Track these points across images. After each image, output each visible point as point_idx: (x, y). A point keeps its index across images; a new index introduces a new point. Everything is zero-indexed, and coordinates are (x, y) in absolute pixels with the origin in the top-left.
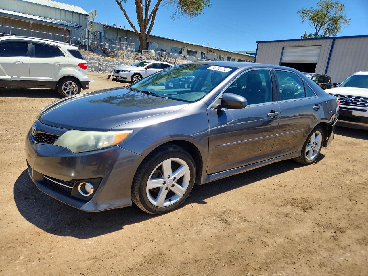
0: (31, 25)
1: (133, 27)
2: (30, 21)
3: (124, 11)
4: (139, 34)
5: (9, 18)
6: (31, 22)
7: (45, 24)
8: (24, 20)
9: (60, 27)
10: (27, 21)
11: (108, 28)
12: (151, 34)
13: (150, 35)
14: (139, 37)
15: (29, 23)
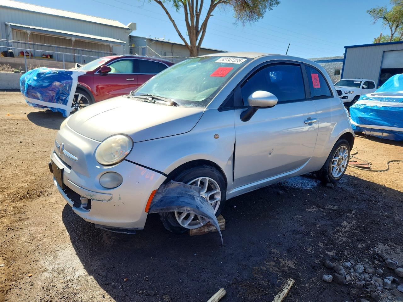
0: (73, 43)
1: (183, 39)
2: (71, 38)
3: (173, 21)
4: (189, 47)
5: (48, 35)
6: (73, 39)
7: (89, 41)
8: (65, 37)
9: (105, 44)
10: (68, 38)
11: (154, 41)
12: (202, 46)
13: (201, 48)
14: (190, 50)
15: (71, 40)
